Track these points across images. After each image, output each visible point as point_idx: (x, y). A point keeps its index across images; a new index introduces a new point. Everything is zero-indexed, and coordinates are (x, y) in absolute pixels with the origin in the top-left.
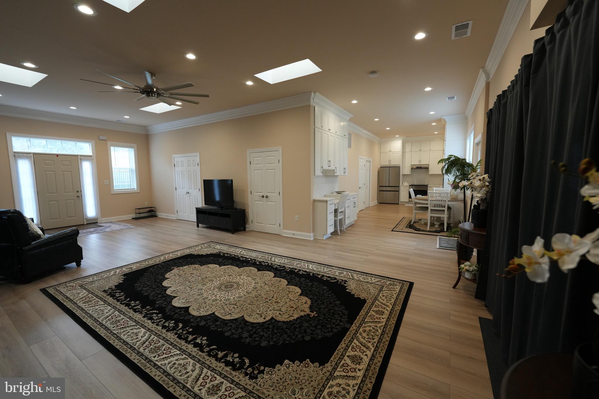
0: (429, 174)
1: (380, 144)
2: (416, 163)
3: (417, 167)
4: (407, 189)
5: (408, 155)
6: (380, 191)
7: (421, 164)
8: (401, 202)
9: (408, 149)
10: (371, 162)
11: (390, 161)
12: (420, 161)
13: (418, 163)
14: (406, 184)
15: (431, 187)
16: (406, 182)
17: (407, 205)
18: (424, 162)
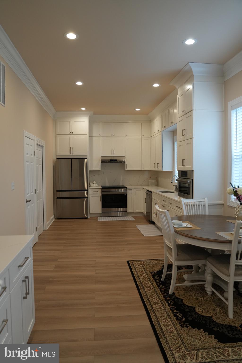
0: (126, 170)
1: (55, 122)
2: (108, 153)
3: (111, 160)
4: (99, 193)
5: (96, 142)
6: (58, 198)
7: (114, 156)
8: (90, 213)
9: (96, 133)
10: (44, 148)
11: (72, 149)
12: (113, 151)
13: (110, 155)
14: (95, 185)
15: (131, 189)
16: (94, 182)
17: (101, 219)
18: (118, 153)
